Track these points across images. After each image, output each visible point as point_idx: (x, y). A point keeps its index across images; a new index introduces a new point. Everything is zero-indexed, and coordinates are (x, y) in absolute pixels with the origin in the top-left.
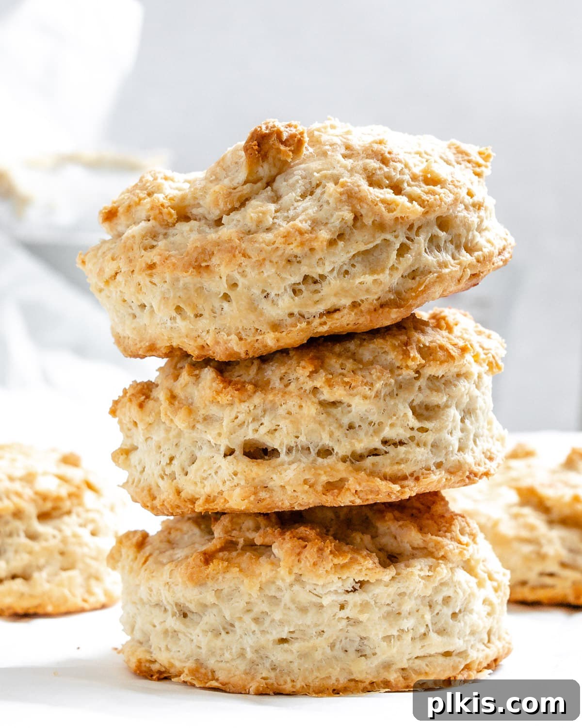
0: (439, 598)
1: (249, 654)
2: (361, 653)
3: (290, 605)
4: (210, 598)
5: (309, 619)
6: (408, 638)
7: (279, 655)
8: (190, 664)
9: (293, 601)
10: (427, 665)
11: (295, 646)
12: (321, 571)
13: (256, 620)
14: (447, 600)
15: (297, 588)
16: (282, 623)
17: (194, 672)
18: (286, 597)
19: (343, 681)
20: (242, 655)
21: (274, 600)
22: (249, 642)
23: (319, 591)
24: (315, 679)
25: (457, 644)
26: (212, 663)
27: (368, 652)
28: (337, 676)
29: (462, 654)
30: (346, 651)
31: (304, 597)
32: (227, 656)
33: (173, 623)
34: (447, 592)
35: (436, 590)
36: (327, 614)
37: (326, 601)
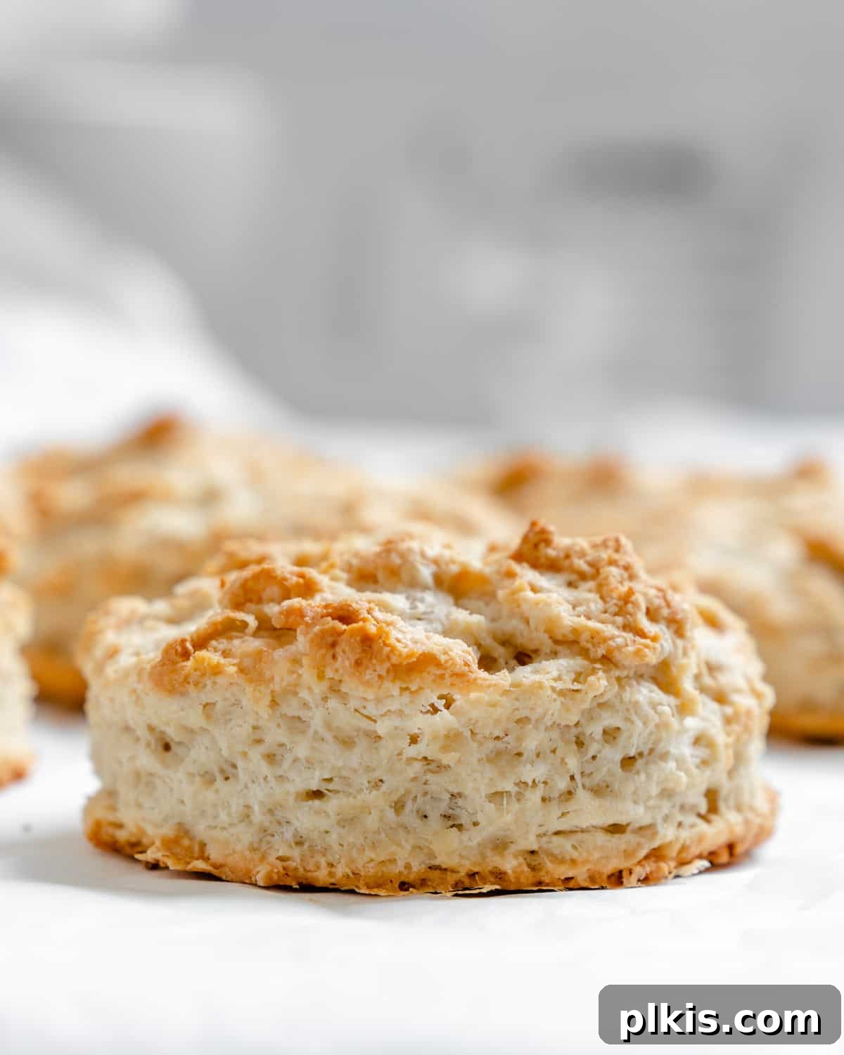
0: (596, 730)
1: (258, 816)
2: (452, 821)
3: (322, 731)
4: (195, 718)
5: (355, 758)
6: (534, 797)
7: (306, 819)
8: (168, 831)
9: (328, 725)
10: (574, 847)
11: (332, 805)
12: (369, 675)
13: (271, 758)
14: (611, 735)
15: (333, 703)
16: (310, 764)
17: (170, 844)
18: (317, 719)
19: (418, 867)
20: (246, 817)
21: (297, 724)
22: (257, 796)
23: (372, 710)
24: (367, 862)
25: (635, 813)
26: (201, 830)
27: (464, 820)
28: (407, 860)
29: (647, 830)
30: (426, 817)
31: (346, 719)
32: (223, 817)
33: (147, 760)
34: (609, 720)
35: (590, 715)
36: (386, 750)
37: (382, 728)
